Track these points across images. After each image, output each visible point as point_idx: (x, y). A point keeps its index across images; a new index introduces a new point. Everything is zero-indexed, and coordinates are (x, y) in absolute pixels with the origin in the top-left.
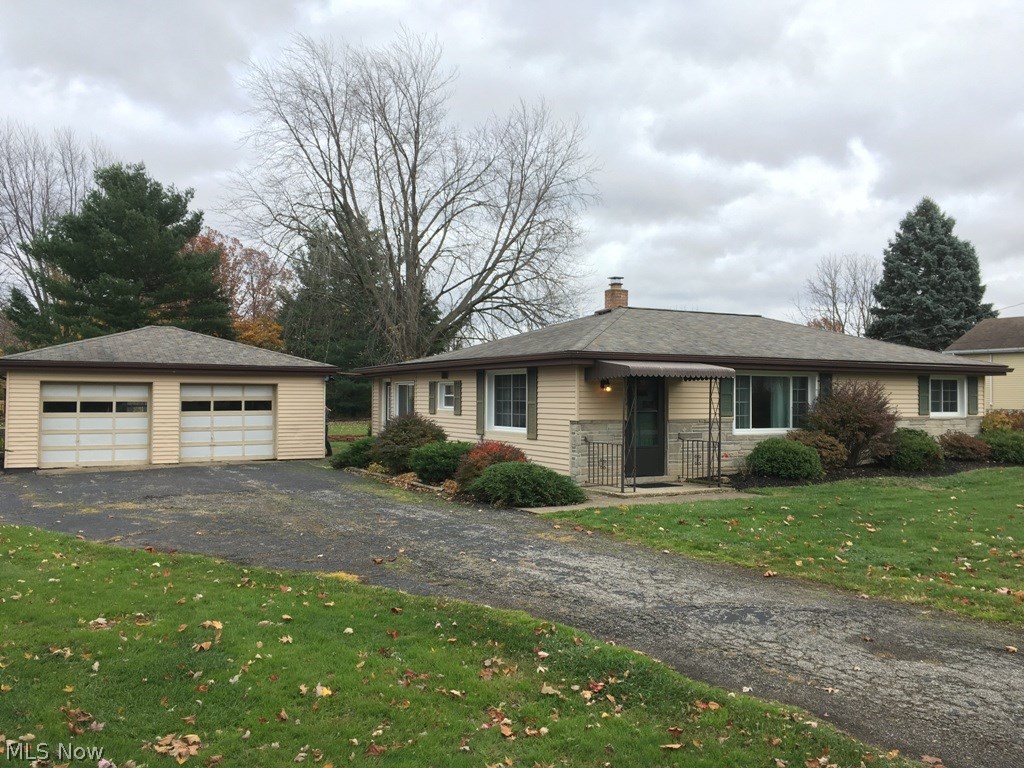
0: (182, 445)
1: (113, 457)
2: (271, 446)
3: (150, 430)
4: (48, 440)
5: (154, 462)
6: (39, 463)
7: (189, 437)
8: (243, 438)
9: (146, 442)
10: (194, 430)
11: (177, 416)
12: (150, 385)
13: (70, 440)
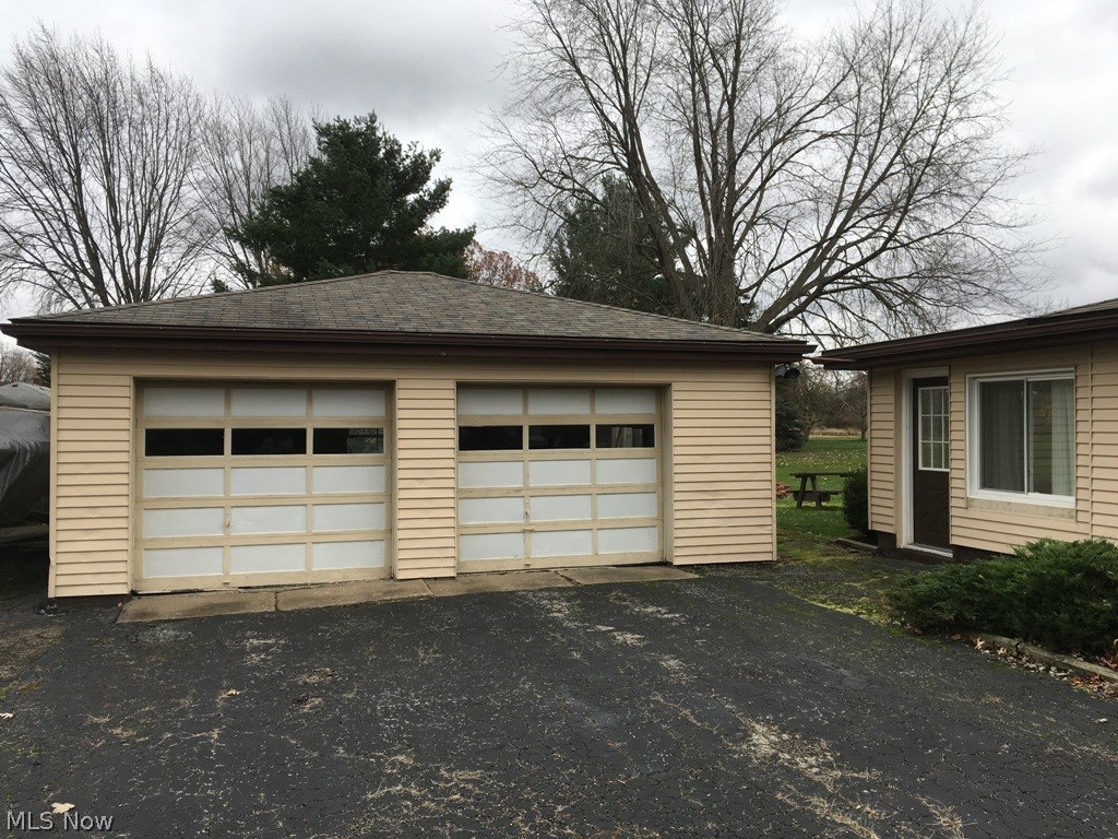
0: (462, 532)
1: (308, 561)
2: (655, 531)
3: (389, 496)
4: (158, 524)
5: (400, 576)
6: (136, 580)
7: (478, 513)
8: (594, 514)
9: (382, 526)
10: (487, 494)
11: (451, 463)
12: (388, 388)
13: (206, 524)
